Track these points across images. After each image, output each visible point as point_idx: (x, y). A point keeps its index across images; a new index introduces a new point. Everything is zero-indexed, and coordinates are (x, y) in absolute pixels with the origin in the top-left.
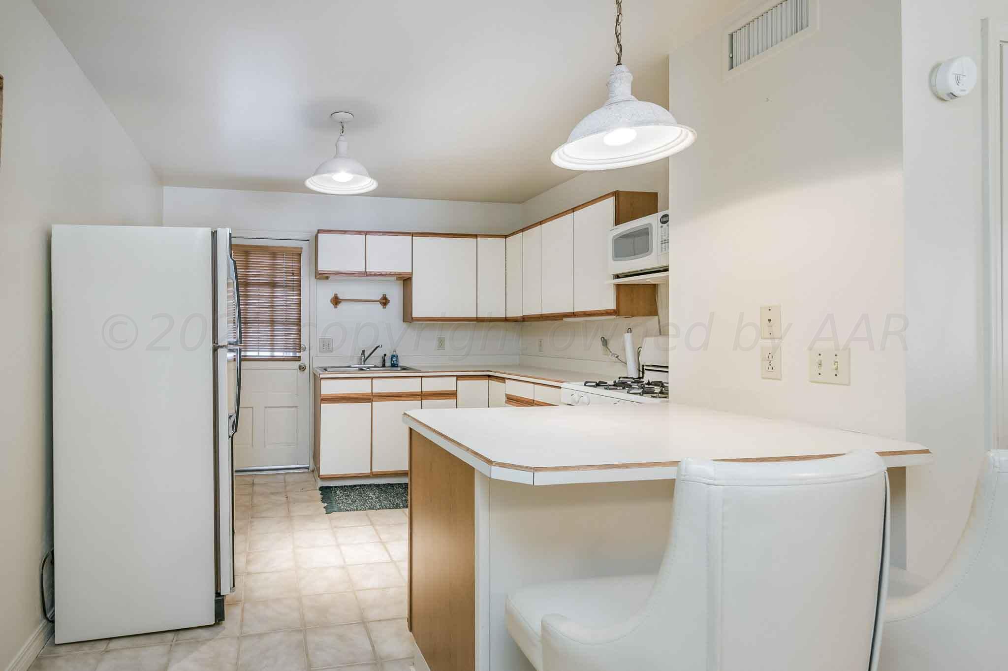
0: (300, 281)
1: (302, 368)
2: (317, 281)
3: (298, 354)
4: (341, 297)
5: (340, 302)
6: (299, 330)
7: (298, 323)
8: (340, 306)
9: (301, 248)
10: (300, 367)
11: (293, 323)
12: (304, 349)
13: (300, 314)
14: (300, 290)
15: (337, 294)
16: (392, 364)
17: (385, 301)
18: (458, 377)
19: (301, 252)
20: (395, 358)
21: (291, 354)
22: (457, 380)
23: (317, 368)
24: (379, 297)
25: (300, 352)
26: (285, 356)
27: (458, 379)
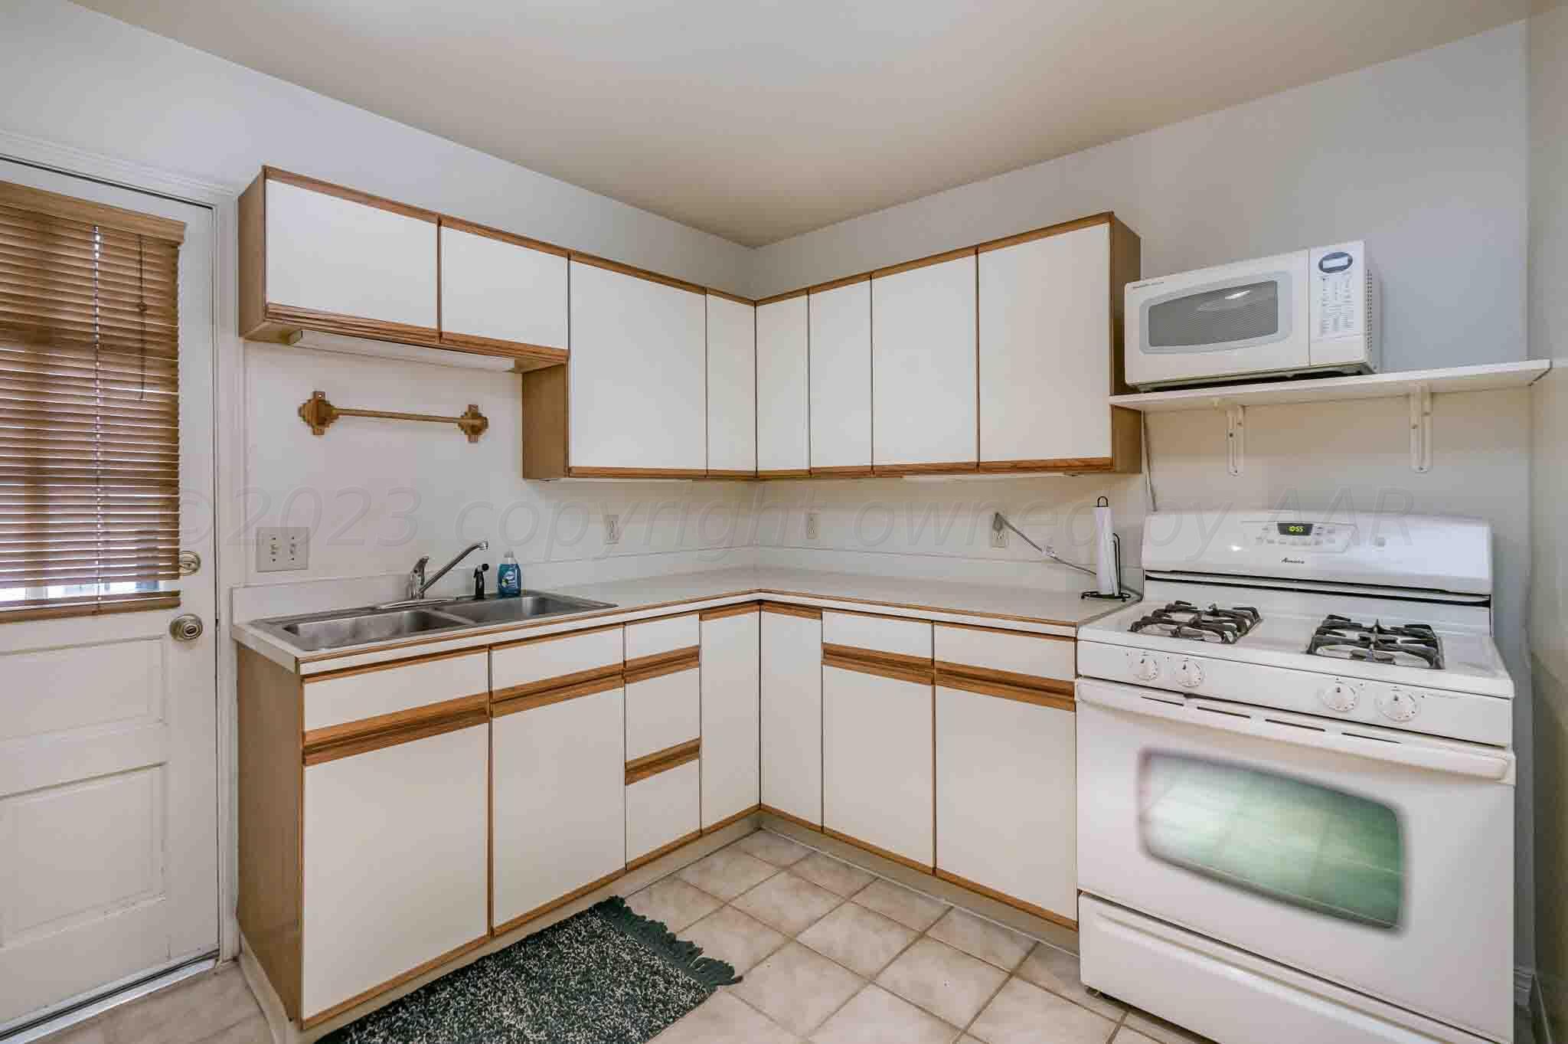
0: (173, 336)
1: (185, 632)
2: (245, 345)
3: (163, 586)
4: (336, 401)
5: (336, 417)
6: (174, 504)
7: (168, 478)
8: (334, 431)
9: (182, 226)
10: (176, 629)
11: (143, 480)
12: (196, 564)
13: (176, 449)
14: (175, 366)
15: (323, 394)
16: (501, 589)
17: (474, 425)
18: (704, 614)
19: (182, 237)
20: (510, 573)
21: (130, 588)
22: (701, 619)
23: (255, 624)
24: (458, 412)
25: (176, 577)
26: (104, 598)
27: (703, 617)
